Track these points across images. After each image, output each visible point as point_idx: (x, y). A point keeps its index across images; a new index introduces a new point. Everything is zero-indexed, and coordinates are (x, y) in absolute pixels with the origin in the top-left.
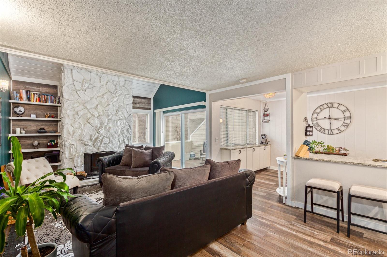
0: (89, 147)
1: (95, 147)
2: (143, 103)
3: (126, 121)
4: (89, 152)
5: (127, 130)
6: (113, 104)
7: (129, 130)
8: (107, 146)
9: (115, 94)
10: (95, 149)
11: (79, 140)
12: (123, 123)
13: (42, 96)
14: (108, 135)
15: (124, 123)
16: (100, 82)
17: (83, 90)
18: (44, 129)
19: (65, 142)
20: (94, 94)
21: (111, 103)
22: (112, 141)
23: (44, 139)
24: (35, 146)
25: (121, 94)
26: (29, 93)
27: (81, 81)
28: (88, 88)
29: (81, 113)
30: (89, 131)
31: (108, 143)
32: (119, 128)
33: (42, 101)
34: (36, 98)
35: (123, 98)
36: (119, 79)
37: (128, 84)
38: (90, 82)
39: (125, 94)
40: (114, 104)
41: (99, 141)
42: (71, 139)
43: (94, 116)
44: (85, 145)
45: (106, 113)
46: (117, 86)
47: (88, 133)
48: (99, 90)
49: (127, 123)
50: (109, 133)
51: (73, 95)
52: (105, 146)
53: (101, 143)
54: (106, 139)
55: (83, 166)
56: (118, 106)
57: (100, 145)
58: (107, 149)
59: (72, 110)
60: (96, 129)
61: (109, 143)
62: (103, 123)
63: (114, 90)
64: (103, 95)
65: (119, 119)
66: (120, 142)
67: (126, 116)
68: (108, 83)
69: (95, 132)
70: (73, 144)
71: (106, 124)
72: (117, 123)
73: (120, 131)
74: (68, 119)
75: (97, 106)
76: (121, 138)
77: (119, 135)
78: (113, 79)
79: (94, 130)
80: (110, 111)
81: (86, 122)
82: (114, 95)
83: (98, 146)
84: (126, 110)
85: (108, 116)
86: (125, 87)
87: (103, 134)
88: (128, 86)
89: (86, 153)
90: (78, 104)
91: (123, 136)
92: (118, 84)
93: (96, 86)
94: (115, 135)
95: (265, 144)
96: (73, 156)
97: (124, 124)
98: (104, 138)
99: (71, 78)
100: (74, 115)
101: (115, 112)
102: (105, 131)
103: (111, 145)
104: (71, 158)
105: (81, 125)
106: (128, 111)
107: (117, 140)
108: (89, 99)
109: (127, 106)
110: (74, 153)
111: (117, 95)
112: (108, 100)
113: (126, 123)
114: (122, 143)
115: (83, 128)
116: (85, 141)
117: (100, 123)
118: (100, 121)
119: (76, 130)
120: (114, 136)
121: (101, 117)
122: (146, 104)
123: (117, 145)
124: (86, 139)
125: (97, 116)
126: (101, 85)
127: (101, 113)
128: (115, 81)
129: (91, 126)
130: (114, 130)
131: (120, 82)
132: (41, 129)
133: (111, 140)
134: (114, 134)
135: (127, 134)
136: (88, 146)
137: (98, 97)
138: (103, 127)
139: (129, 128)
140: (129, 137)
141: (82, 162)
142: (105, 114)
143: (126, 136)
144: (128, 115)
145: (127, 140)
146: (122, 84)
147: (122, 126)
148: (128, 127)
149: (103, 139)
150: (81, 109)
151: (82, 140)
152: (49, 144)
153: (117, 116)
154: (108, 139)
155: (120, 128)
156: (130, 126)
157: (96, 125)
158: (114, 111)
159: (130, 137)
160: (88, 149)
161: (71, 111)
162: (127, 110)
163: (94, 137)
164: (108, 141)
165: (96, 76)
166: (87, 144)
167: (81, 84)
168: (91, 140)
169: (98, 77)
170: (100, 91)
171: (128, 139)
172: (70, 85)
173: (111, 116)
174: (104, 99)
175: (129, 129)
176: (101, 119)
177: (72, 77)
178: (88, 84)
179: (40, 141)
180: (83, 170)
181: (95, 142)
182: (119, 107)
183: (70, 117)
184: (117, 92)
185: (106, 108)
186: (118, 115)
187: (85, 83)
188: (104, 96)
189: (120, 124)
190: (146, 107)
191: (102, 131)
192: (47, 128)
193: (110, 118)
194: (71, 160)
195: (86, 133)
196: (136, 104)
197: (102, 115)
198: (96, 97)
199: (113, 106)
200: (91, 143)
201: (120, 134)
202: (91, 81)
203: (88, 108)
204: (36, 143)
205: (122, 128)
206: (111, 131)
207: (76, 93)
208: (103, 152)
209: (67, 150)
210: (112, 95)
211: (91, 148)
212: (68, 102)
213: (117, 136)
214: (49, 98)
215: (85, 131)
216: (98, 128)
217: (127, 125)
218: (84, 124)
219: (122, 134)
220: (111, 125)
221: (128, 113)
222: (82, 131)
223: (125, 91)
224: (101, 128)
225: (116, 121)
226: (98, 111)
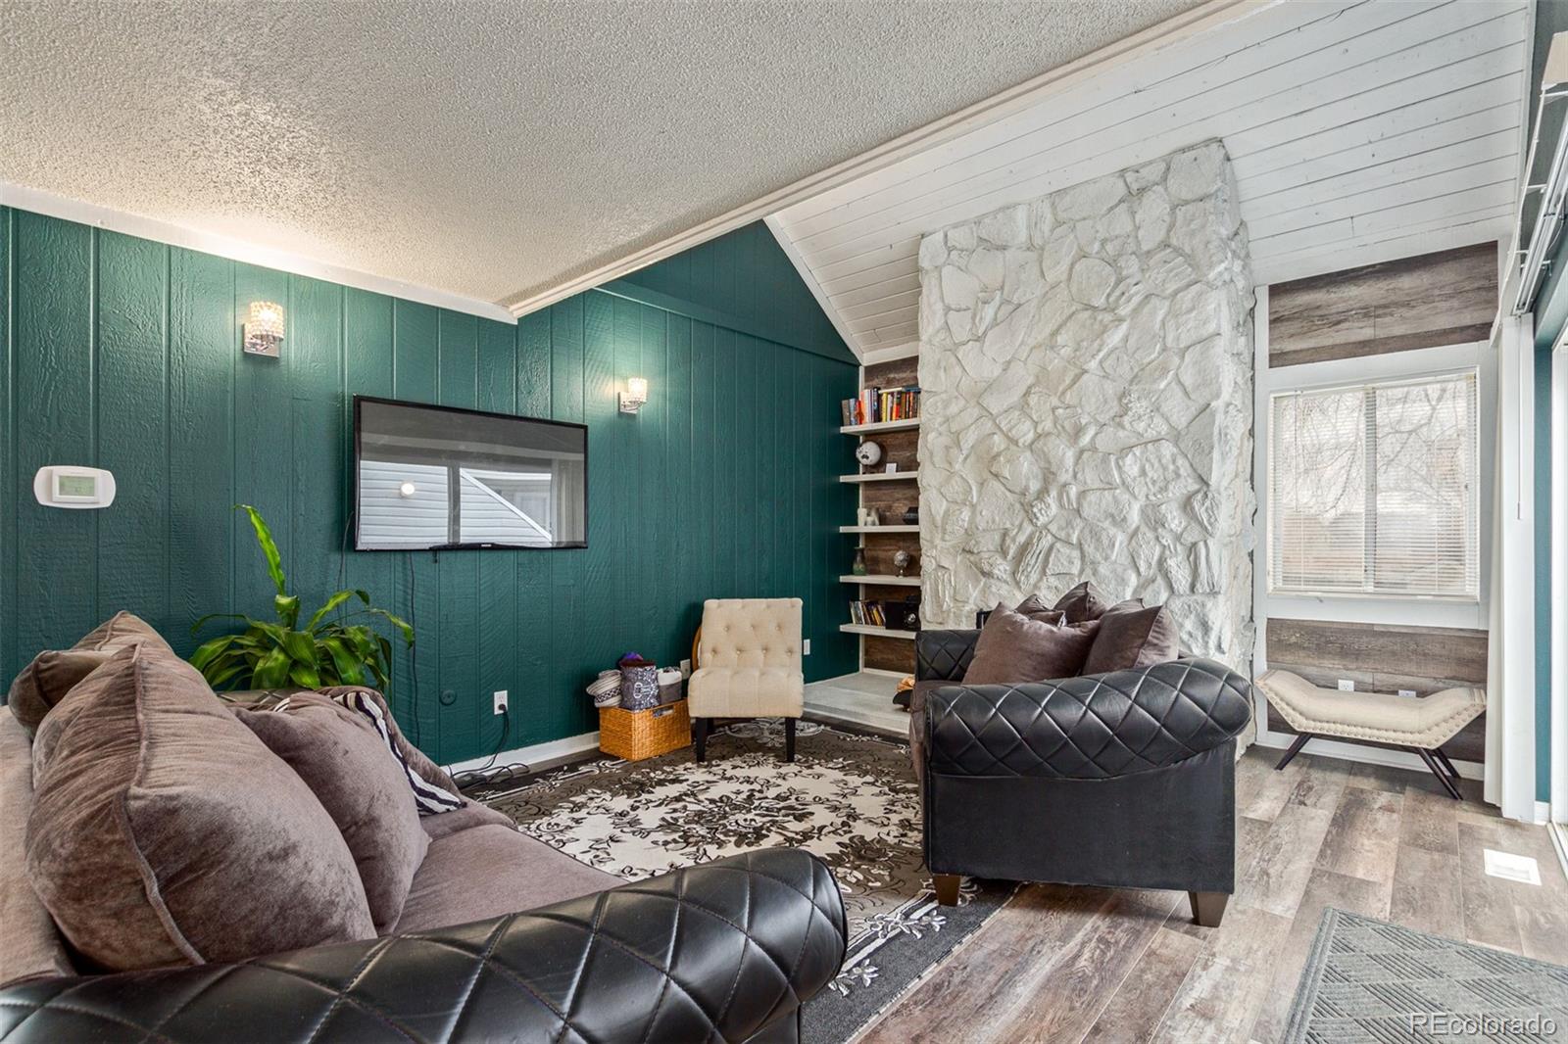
0: (998, 584)
1: (1018, 583)
2: (1407, 304)
3: (1175, 450)
4: (991, 606)
5: (1187, 505)
6: (1100, 364)
7: (1198, 505)
9: (1113, 310)
10: (1018, 596)
11: (965, 551)
12: (1156, 465)
13: (905, 396)
14: (1077, 533)
15: (1167, 459)
16: (1042, 274)
17: (976, 339)
20: (1017, 344)
21: (1093, 365)
22: (1092, 563)
25: (1147, 297)
26: (875, 397)
27: (971, 303)
28: (995, 323)
29: (969, 439)
30: (996, 512)
31: (1076, 571)
32: (1132, 494)
33: (903, 415)
34: (892, 408)
35: (1160, 318)
36: (1134, 215)
38: (1002, 293)
39: (1171, 288)
40: (1106, 365)
41: (1036, 562)
42: (939, 548)
43: (1017, 444)
44: (984, 574)
45: (1066, 419)
46: (1122, 263)
47: (994, 521)
48: (1037, 317)
49: (1180, 461)
50: (1078, 520)
51: (945, 369)
53: (1044, 572)
54: (1068, 551)
56: (1132, 368)
57: (1041, 579)
59: (944, 428)
60: (1022, 504)
61: (1082, 572)
62: (1053, 473)
63: (1109, 291)
64: (1056, 333)
65: (1134, 441)
66: (1139, 572)
67: (1181, 420)
68: (1081, 265)
69: (1020, 518)
70: (943, 567)
71: (1066, 477)
72: (1119, 468)
73: (1141, 512)
74: (932, 467)
75: (1027, 393)
76: (1149, 553)
77: (1135, 532)
78: (1103, 235)
79: (1018, 506)
80: (1087, 409)
81: (985, 474)
82: (1108, 318)
83: (1031, 581)
84: (1180, 382)
85: (1079, 431)
86: (1174, 249)
87: (1053, 528)
88: (1193, 234)
89: (984, 608)
90: (961, 403)
91: (1157, 538)
92: (1129, 247)
93: (1023, 301)
94: (1112, 531)
97: (1165, 469)
98: (1058, 545)
99: (939, 306)
100: (947, 448)
101: (1114, 409)
102: (1063, 513)
104: (940, 620)
105: (971, 489)
106: (1189, 389)
107: (1125, 560)
108: (997, 372)
109: (1183, 358)
110: (948, 602)
111: (1124, 311)
112: (1078, 353)
113: (1174, 462)
114: (1153, 581)
115: (975, 501)
116: (982, 555)
117: (1044, 475)
118: (1042, 464)
119: (953, 508)
120: (1106, 538)
121: (1045, 444)
122: (1444, 305)
123: (1120, 588)
124: (988, 543)
125: (1026, 444)
126: (1047, 289)
127: (1047, 425)
128: (1117, 237)
129: (1003, 489)
130: (1106, 505)
131: (1141, 234)
134: (1107, 524)
135: (1184, 528)
136: (992, 580)
137: (1031, 350)
138: (1054, 494)
139: (1198, 491)
140: (1194, 544)
142: (1063, 427)
143: (1178, 538)
144: (1191, 413)
145: (1185, 564)
146: (1152, 237)
147: (1154, 482)
148: (1193, 487)
149: (1051, 549)
150: (970, 422)
151: (971, 552)
153: (1123, 428)
154: (1076, 554)
155: (1140, 491)
156: (1201, 480)
157: (1024, 483)
158: (1106, 402)
159: (1201, 544)
160: (992, 595)
161: (939, 434)
162: (1186, 384)
163: (1014, 540)
164: (1078, 562)
165: (1029, 253)
166: (986, 568)
167: (969, 314)
168: (1003, 551)
169: (1033, 255)
170: (1043, 316)
171: (1188, 558)
172: (938, 331)
173: (1091, 431)
174: (1058, 354)
175: (1199, 496)
176: (1044, 452)
177: (943, 301)
178: (995, 304)
181: (1020, 562)
182: (1136, 376)
183: (936, 459)
184: (1123, 294)
185: (1069, 397)
186: (1126, 420)
188: (1060, 339)
189: (1143, 473)
190: (1444, 322)
191: (1049, 512)
193: (1085, 440)
195: (988, 522)
196: (1338, 323)
197: (1049, 434)
198: (1026, 354)
199: (1105, 375)
201: (1144, 529)
202: (1006, 289)
203: (994, 412)
205: (1154, 490)
206: (1086, 511)
207: (952, 358)
209: (928, 587)
210: (1096, 319)
213: (1121, 539)
215: (983, 513)
216: (1029, 498)
217: (1182, 471)
218: (981, 485)
219: (1156, 530)
220: (1089, 481)
221: (1190, 398)
222: (973, 513)
223: (1171, 271)
224: (1041, 496)
225: (1113, 458)
226: (1032, 419)
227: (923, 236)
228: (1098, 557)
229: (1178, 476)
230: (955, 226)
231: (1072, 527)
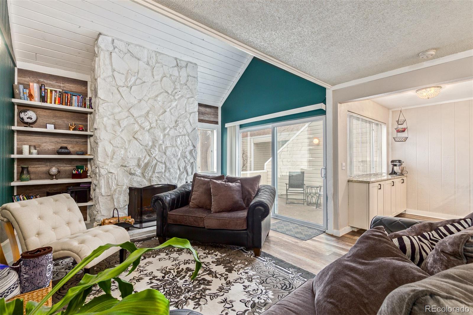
0: (137, 177)
1: (144, 177)
2: (207, 114)
3: (188, 138)
4: (136, 185)
5: (191, 152)
6: (170, 110)
7: (193, 153)
8: (162, 177)
9: (174, 96)
10: (145, 181)
11: (122, 166)
12: (184, 142)
13: (64, 94)
14: (164, 159)
15: (187, 141)
16: (153, 75)
17: (127, 87)
18: (66, 148)
19: (101, 169)
20: (144, 95)
21: (168, 110)
22: (169, 168)
23: (66, 164)
24: (53, 175)
25: (182, 96)
26: (43, 90)
27: (125, 73)
28: (135, 84)
29: (124, 123)
30: (136, 152)
31: (163, 171)
32: (179, 149)
33: (64, 103)
34: (55, 98)
35: (185, 103)
36: (179, 72)
37: (192, 82)
38: (138, 75)
39: (188, 96)
40: (172, 111)
41: (151, 169)
42: (109, 165)
43: (144, 129)
44: (131, 174)
45: (161, 124)
46: (176, 83)
47: (135, 155)
48: (151, 88)
49: (190, 141)
50: (164, 155)
51: (112, 93)
52: (159, 176)
53: (154, 172)
54: (162, 165)
55: (127, 207)
56: (178, 114)
57: (152, 174)
58: (163, 181)
59: (111, 117)
60: (146, 150)
61: (165, 171)
62: (157, 141)
63: (172, 90)
64: (157, 96)
65: (179, 134)
66: (180, 170)
67: (189, 131)
68: (164, 79)
69: (145, 154)
70: (112, 173)
71: (161, 142)
72: (176, 141)
73: (181, 154)
74: (105, 131)
75: (148, 113)
76: (182, 165)
77: (179, 159)
78: (171, 73)
79: (144, 150)
80: (166, 122)
81: (131, 138)
82: (172, 98)
83: (149, 175)
84: (189, 121)
85: (165, 129)
86: (188, 87)
87: (157, 157)
88: (192, 85)
89: (131, 186)
90: (120, 109)
91: (185, 161)
92: (178, 80)
93: (146, 81)
94: (174, 159)
95: (401, 175)
96: (112, 192)
97: (186, 143)
98: (158, 163)
99: (110, 67)
100: (113, 125)
101: (173, 124)
102: (160, 153)
103: (167, 175)
104: (109, 194)
105: (125, 142)
106: (191, 123)
107: (176, 167)
108: (136, 102)
109: (190, 115)
110: (114, 187)
111: (177, 97)
112: (164, 105)
113: (188, 141)
114: (184, 172)
115: (127, 147)
116: (130, 167)
117: (153, 140)
118: (153, 137)
119: (116, 149)
120: (172, 161)
121: (154, 131)
122: (212, 116)
123: (176, 175)
124: (132, 164)
125: (147, 129)
126: (154, 81)
127: (154, 125)
128: (174, 76)
129: (139, 144)
130: (172, 152)
131: (181, 78)
132: (61, 148)
133: (167, 167)
134: (172, 157)
135: (190, 158)
136: (134, 176)
137: (149, 99)
138: (157, 147)
139: (193, 150)
140: (192, 163)
141: (125, 201)
142: (159, 126)
144: (191, 129)
145: (190, 168)
146: (183, 81)
147: (184, 146)
148: (192, 148)
149: (156, 164)
150: (124, 117)
151: (125, 166)
152: (74, 172)
153: (177, 130)
154: (164, 166)
155: (181, 148)
156: (194, 147)
157: (147, 143)
158: (172, 122)
159: (194, 162)
160: (135, 181)
161: (109, 119)
163: (143, 161)
164: (164, 168)
165: (147, 65)
166: (133, 172)
167: (124, 76)
168: (139, 166)
169: (149, 68)
170: (153, 89)
171: (191, 166)
172: (108, 77)
173: (168, 129)
174: (158, 103)
175: (194, 151)
176: (153, 133)
177: (112, 66)
178: (135, 78)
179: (60, 167)
180: (126, 214)
181: (145, 169)
182: (179, 117)
183: (108, 129)
184: (176, 93)
185: (161, 118)
186: (177, 128)
187: (130, 75)
188: (159, 99)
189: (181, 143)
190: (212, 119)
191: (156, 153)
192: (71, 147)
193: (166, 132)
194: (109, 198)
195: (132, 155)
197: (155, 128)
198: (147, 99)
199: (171, 114)
200: (139, 171)
201: (181, 158)
202: (140, 73)
203: (135, 116)
204: (54, 170)
205: (184, 148)
206: (168, 153)
207: (116, 91)
208: (156, 186)
209: (103, 181)
210: (169, 97)
211: (139, 179)
212: (105, 104)
213: (176, 161)
214: (75, 98)
215: (131, 152)
216: (149, 148)
217: (190, 144)
218: (130, 141)
219: (184, 159)
220: (167, 144)
221: (191, 126)
222: (126, 152)
223: (188, 92)
224: (153, 147)
225: (174, 138)
226: (149, 122)
227: (100, 34)
228: (171, 167)
229: (189, 144)
230: (118, 39)
231: (163, 158)
